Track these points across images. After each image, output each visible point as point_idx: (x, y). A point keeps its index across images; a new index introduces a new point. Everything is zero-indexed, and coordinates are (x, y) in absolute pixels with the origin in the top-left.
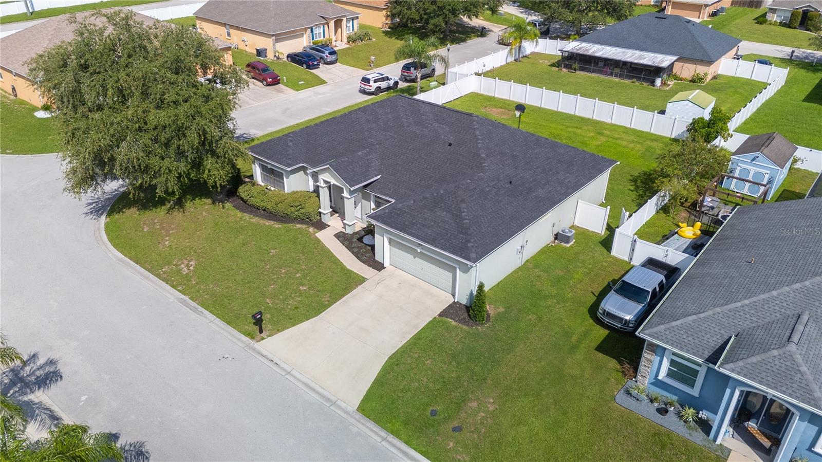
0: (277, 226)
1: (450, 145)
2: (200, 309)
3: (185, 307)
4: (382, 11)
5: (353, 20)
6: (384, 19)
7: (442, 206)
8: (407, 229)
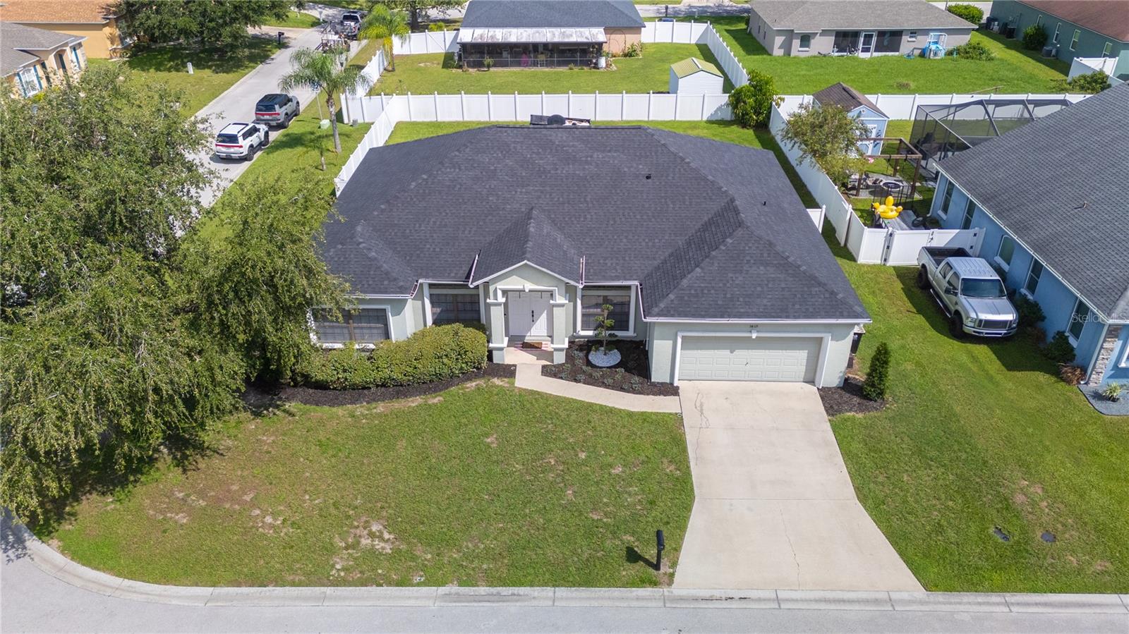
0: (436, 401)
1: (648, 177)
2: (506, 591)
3: (476, 604)
4: (101, 30)
5: (75, 50)
6: (109, 42)
7: (748, 261)
8: (729, 310)
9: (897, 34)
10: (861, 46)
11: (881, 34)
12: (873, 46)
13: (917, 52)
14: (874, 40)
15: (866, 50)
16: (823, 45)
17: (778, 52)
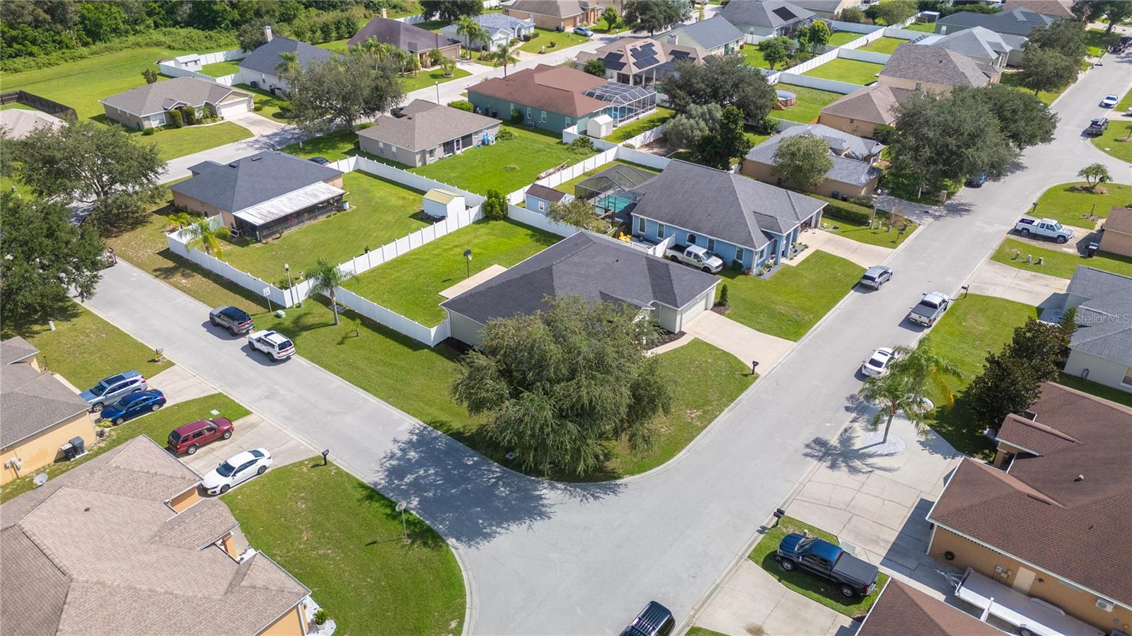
1: (617, 261)
2: (737, 400)
9: (470, 136)
10: (455, 147)
11: (463, 138)
12: (461, 146)
13: (480, 143)
14: (461, 142)
15: (458, 149)
16: (440, 153)
17: (419, 164)
